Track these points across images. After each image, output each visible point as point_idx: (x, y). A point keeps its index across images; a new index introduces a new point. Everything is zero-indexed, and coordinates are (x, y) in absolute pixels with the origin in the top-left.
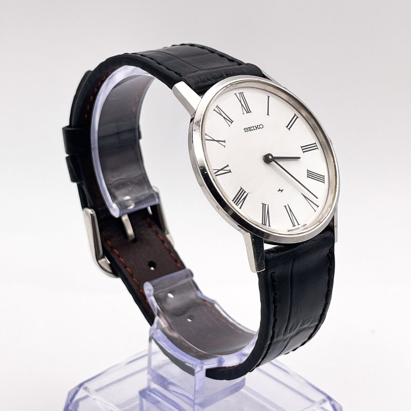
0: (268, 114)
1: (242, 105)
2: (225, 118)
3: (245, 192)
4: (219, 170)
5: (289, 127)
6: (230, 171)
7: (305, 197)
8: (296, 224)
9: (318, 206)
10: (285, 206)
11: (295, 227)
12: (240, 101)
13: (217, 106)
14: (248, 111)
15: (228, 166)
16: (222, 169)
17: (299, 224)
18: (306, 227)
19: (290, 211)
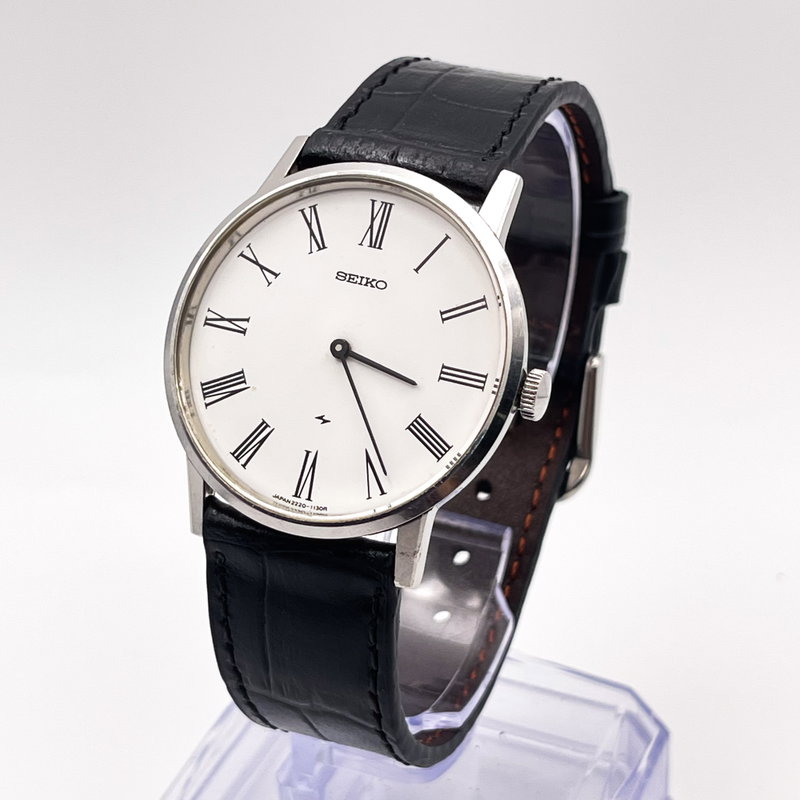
0: (417, 270)
1: (371, 227)
2: (312, 234)
3: (244, 382)
4: (223, 319)
5: (445, 316)
6: (244, 332)
7: (368, 460)
8: (305, 494)
9: (383, 493)
10: (308, 453)
11: (296, 499)
12: (373, 219)
13: (314, 207)
14: (376, 244)
15: (248, 320)
16: (230, 320)
17: (309, 499)
18: (323, 512)
19: (310, 466)
